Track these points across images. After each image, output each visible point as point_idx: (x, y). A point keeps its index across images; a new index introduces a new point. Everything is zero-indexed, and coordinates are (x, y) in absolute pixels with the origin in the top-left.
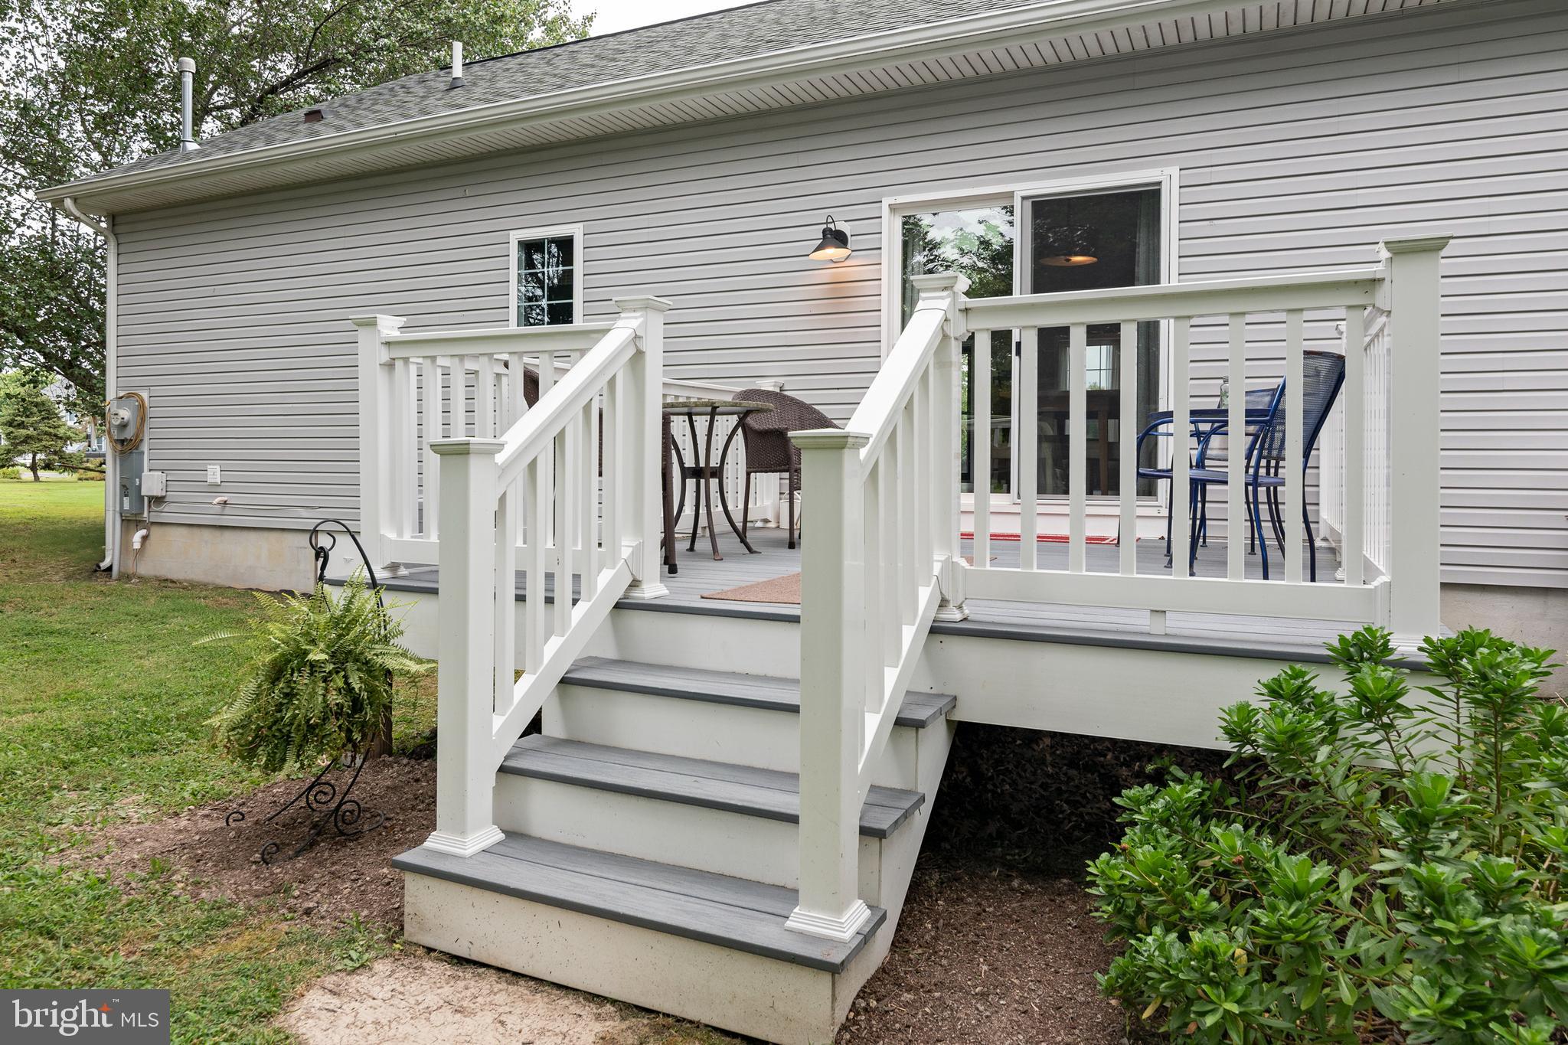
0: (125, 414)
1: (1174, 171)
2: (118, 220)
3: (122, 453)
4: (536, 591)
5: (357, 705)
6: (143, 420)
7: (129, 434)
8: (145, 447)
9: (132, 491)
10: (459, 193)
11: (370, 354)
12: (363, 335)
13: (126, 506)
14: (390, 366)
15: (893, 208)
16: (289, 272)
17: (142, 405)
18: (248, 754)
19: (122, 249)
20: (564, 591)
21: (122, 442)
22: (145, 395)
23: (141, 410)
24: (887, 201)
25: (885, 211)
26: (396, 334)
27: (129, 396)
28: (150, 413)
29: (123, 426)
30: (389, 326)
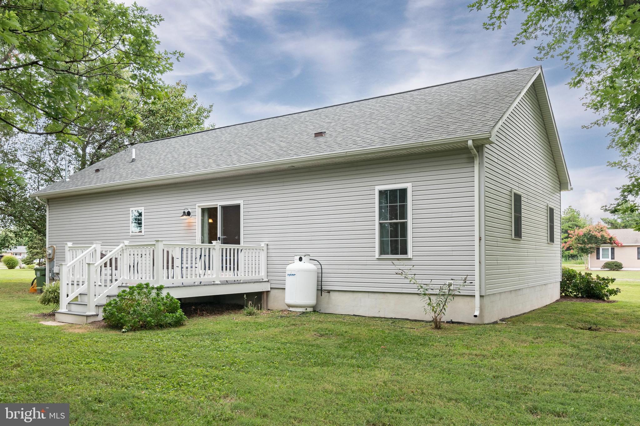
0: (50, 251)
1: (242, 201)
2: (49, 201)
3: (49, 262)
4: (75, 283)
5: (56, 297)
6: (54, 253)
7: (51, 257)
8: (55, 260)
9: (52, 272)
10: (120, 198)
11: (67, 249)
12: (66, 246)
13: (50, 276)
14: (69, 250)
15: (199, 206)
16: (86, 216)
17: (54, 249)
18: (42, 303)
19: (50, 208)
20: (81, 283)
21: (50, 259)
22: (55, 246)
23: (54, 251)
24: (197, 205)
25: (197, 207)
26: (71, 246)
27: (51, 247)
28: (56, 251)
29: (50, 255)
30: (70, 244)
